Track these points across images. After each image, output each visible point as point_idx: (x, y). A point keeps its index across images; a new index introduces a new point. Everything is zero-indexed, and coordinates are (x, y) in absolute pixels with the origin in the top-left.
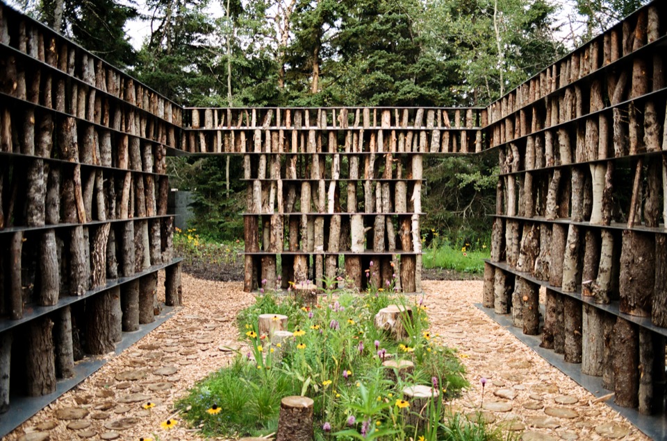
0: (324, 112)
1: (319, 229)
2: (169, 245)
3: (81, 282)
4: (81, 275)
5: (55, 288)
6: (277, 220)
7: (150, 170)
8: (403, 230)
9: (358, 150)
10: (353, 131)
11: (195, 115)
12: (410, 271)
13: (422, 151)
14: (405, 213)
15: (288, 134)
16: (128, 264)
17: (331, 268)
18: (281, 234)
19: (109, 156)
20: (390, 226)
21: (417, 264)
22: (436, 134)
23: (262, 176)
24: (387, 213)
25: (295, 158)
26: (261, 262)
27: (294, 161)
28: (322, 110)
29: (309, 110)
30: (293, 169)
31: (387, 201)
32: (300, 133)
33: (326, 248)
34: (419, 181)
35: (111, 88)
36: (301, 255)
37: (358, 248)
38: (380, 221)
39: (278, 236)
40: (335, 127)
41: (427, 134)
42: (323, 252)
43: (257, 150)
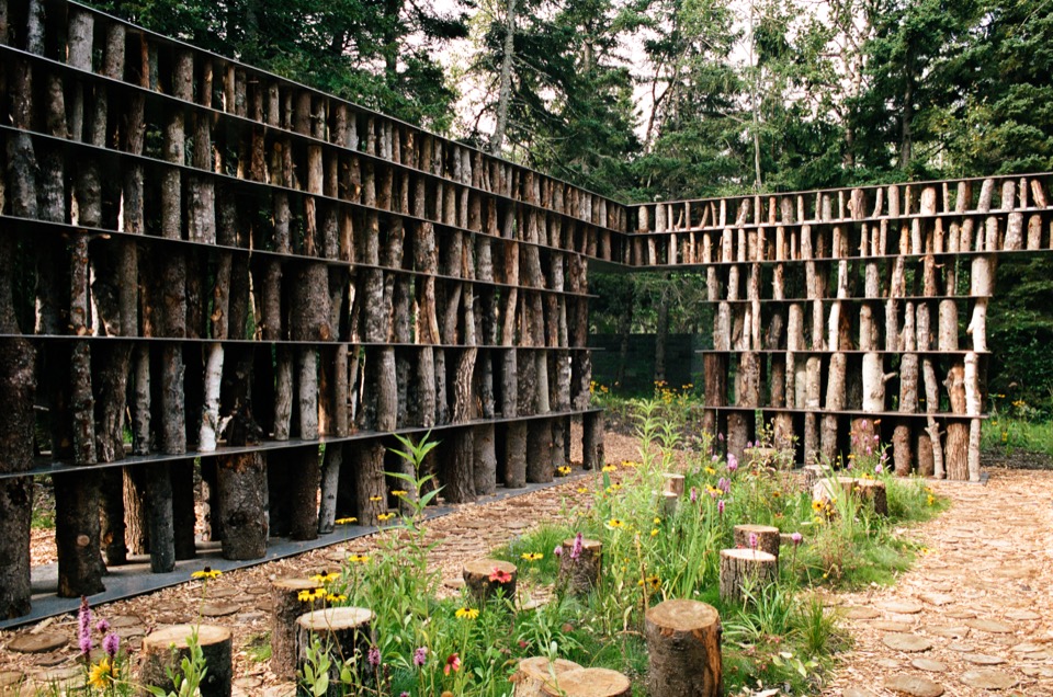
0: (826, 197)
2: (585, 388)
3: (428, 412)
4: (429, 403)
5: (391, 413)
6: (749, 360)
7: (560, 289)
8: (952, 380)
9: (879, 251)
11: (643, 214)
12: (959, 446)
13: (990, 248)
14: (953, 350)
16: (507, 402)
17: (828, 433)
18: (755, 381)
19: (488, 268)
20: (928, 372)
21: (971, 434)
22: (1014, 221)
23: (732, 296)
24: (924, 351)
26: (727, 421)
27: (777, 272)
28: (823, 194)
29: (802, 195)
31: (924, 332)
33: (822, 403)
34: (983, 298)
35: (497, 185)
36: (783, 413)
38: (908, 364)
39: (751, 383)
40: (841, 219)
41: (999, 222)
42: (819, 410)
43: (726, 259)
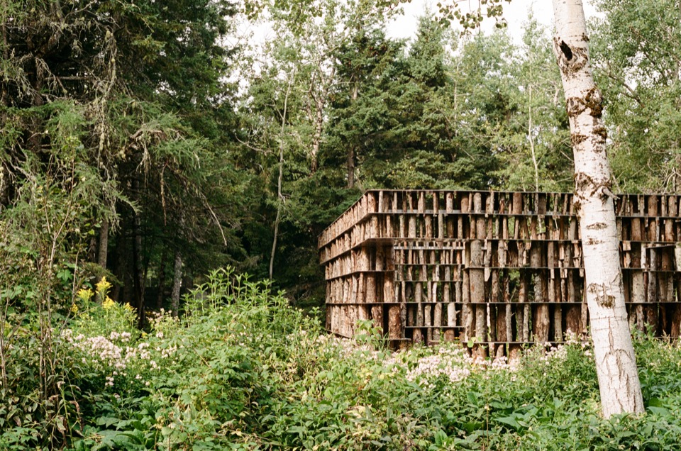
1: (427, 313)
10: (446, 251)
15: (406, 252)
25: (411, 268)
30: (410, 274)
32: (413, 251)
37: (451, 324)
